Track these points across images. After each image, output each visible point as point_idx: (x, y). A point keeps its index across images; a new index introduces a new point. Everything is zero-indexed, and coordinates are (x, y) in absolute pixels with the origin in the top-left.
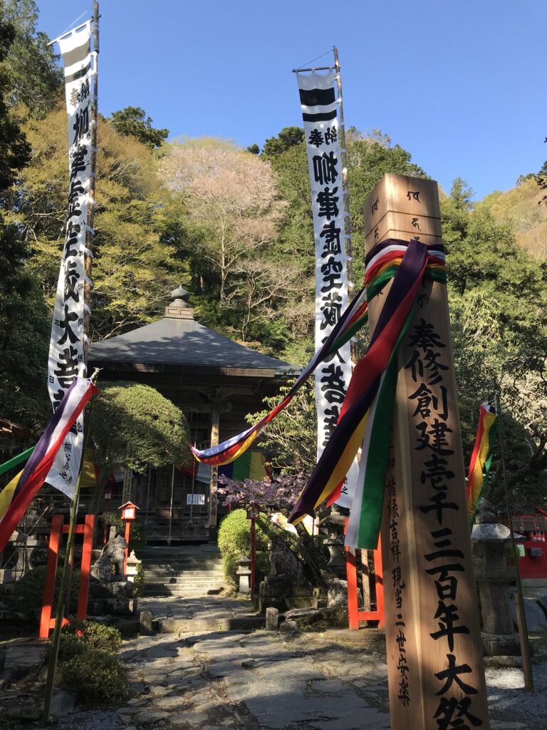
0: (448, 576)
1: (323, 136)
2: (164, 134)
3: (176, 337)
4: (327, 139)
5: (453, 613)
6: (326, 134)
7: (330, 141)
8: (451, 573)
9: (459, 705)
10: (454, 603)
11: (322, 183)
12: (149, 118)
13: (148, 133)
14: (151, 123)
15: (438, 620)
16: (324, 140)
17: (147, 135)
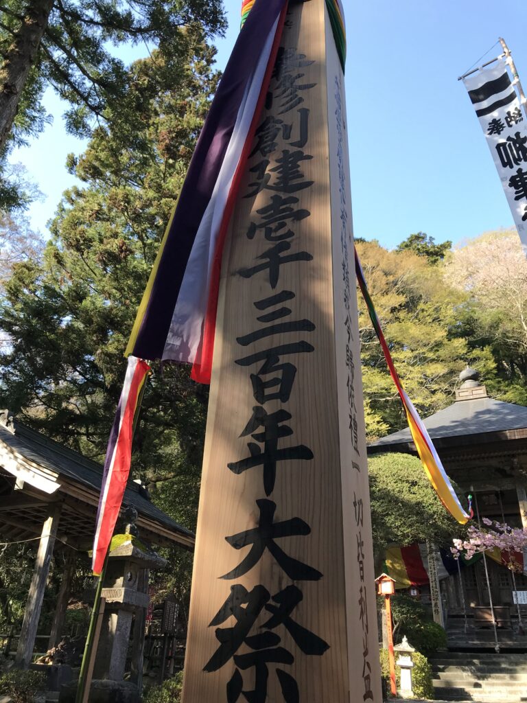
0: (280, 363)
1: (503, 121)
2: (447, 245)
3: (466, 419)
4: (508, 123)
5: (280, 425)
6: (506, 118)
7: (513, 123)
8: (283, 359)
9: (271, 602)
10: (285, 406)
11: (511, 167)
12: (431, 237)
13: (432, 250)
14: (433, 241)
15: (249, 438)
16: (506, 125)
17: (431, 253)
